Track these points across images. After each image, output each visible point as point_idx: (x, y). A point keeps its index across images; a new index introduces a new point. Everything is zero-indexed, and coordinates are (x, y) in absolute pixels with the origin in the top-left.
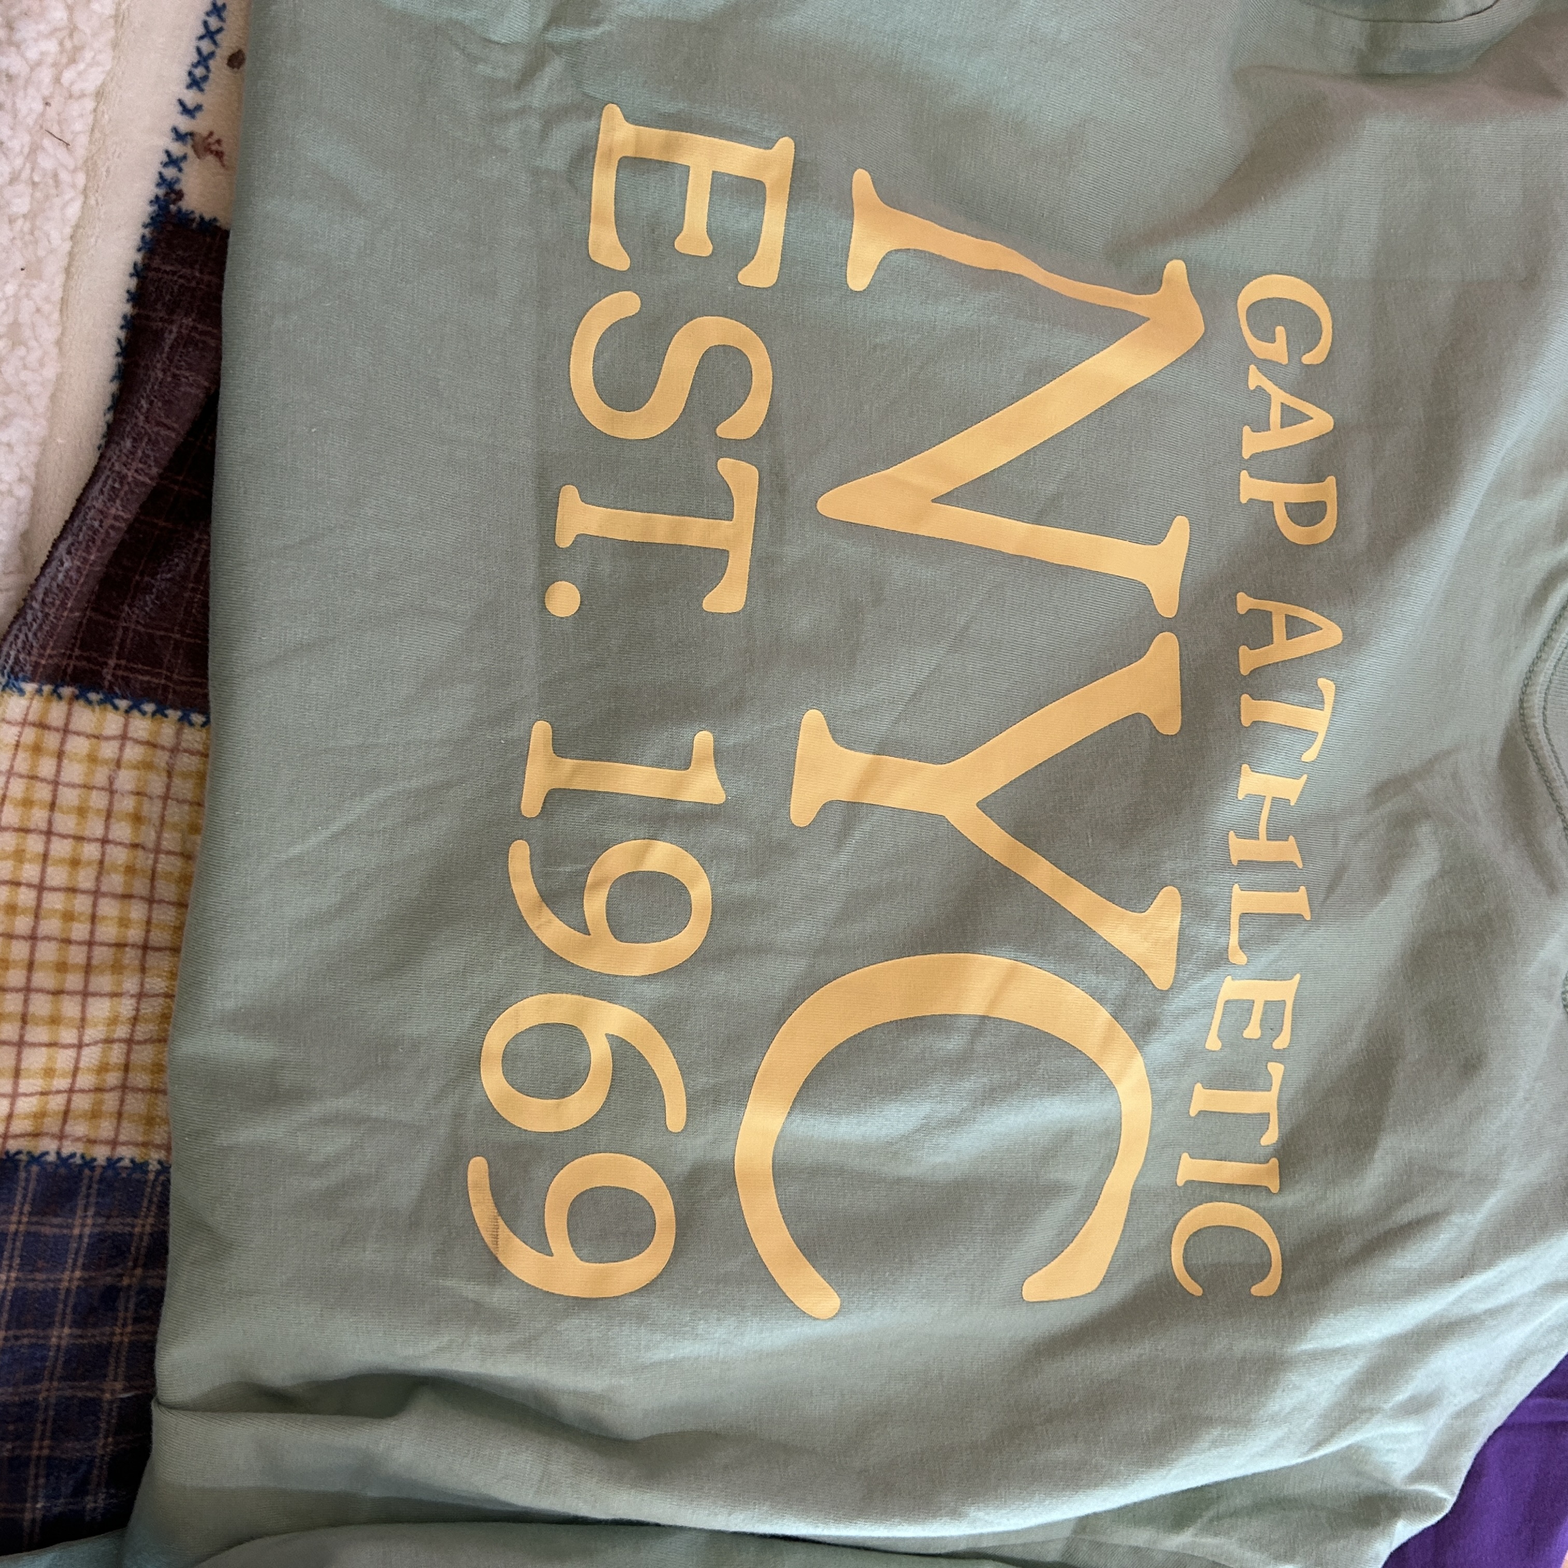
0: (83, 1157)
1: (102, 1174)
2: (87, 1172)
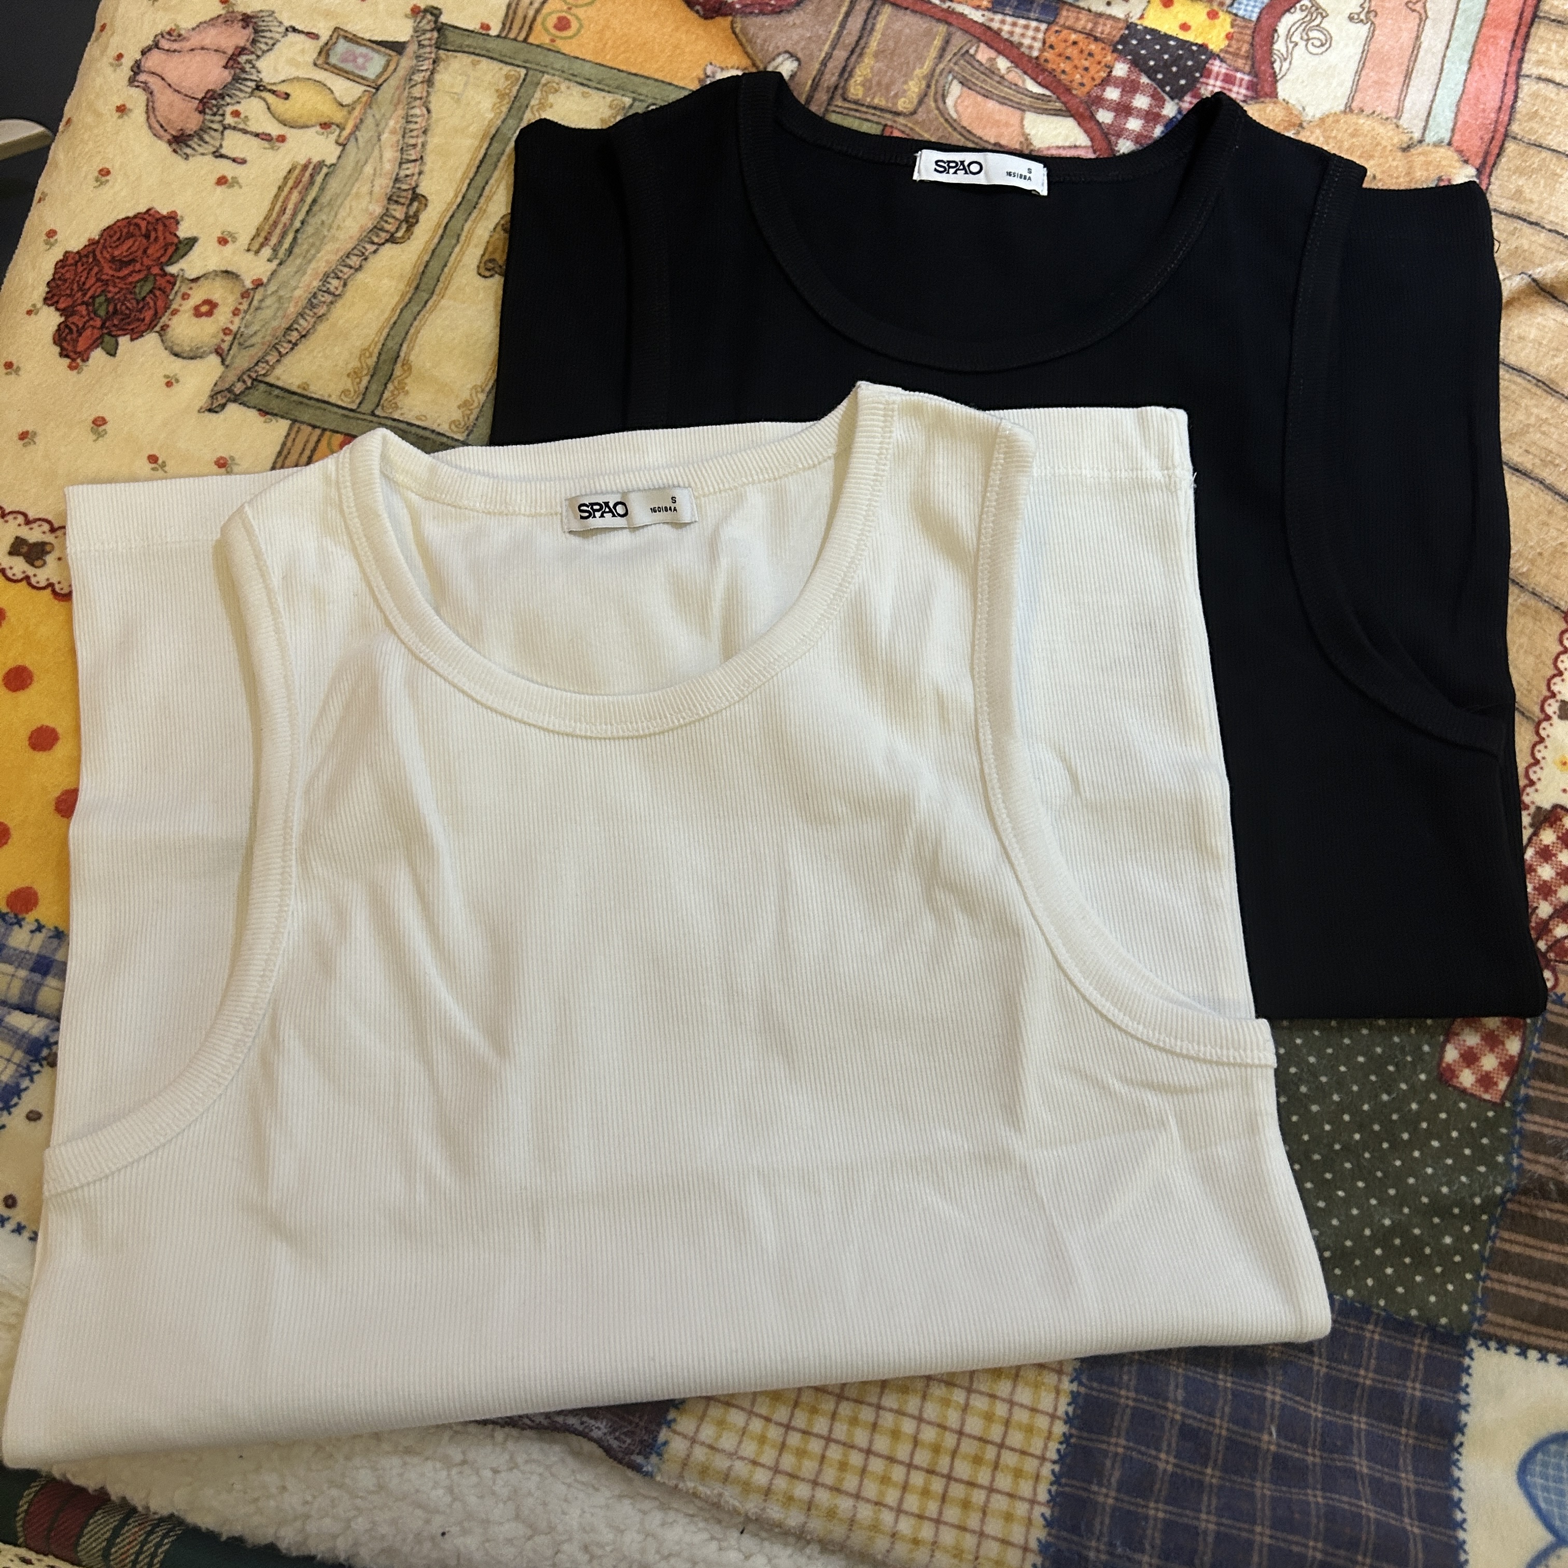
0: (1061, 1443)
1: (1076, 1428)
2: (1073, 1440)
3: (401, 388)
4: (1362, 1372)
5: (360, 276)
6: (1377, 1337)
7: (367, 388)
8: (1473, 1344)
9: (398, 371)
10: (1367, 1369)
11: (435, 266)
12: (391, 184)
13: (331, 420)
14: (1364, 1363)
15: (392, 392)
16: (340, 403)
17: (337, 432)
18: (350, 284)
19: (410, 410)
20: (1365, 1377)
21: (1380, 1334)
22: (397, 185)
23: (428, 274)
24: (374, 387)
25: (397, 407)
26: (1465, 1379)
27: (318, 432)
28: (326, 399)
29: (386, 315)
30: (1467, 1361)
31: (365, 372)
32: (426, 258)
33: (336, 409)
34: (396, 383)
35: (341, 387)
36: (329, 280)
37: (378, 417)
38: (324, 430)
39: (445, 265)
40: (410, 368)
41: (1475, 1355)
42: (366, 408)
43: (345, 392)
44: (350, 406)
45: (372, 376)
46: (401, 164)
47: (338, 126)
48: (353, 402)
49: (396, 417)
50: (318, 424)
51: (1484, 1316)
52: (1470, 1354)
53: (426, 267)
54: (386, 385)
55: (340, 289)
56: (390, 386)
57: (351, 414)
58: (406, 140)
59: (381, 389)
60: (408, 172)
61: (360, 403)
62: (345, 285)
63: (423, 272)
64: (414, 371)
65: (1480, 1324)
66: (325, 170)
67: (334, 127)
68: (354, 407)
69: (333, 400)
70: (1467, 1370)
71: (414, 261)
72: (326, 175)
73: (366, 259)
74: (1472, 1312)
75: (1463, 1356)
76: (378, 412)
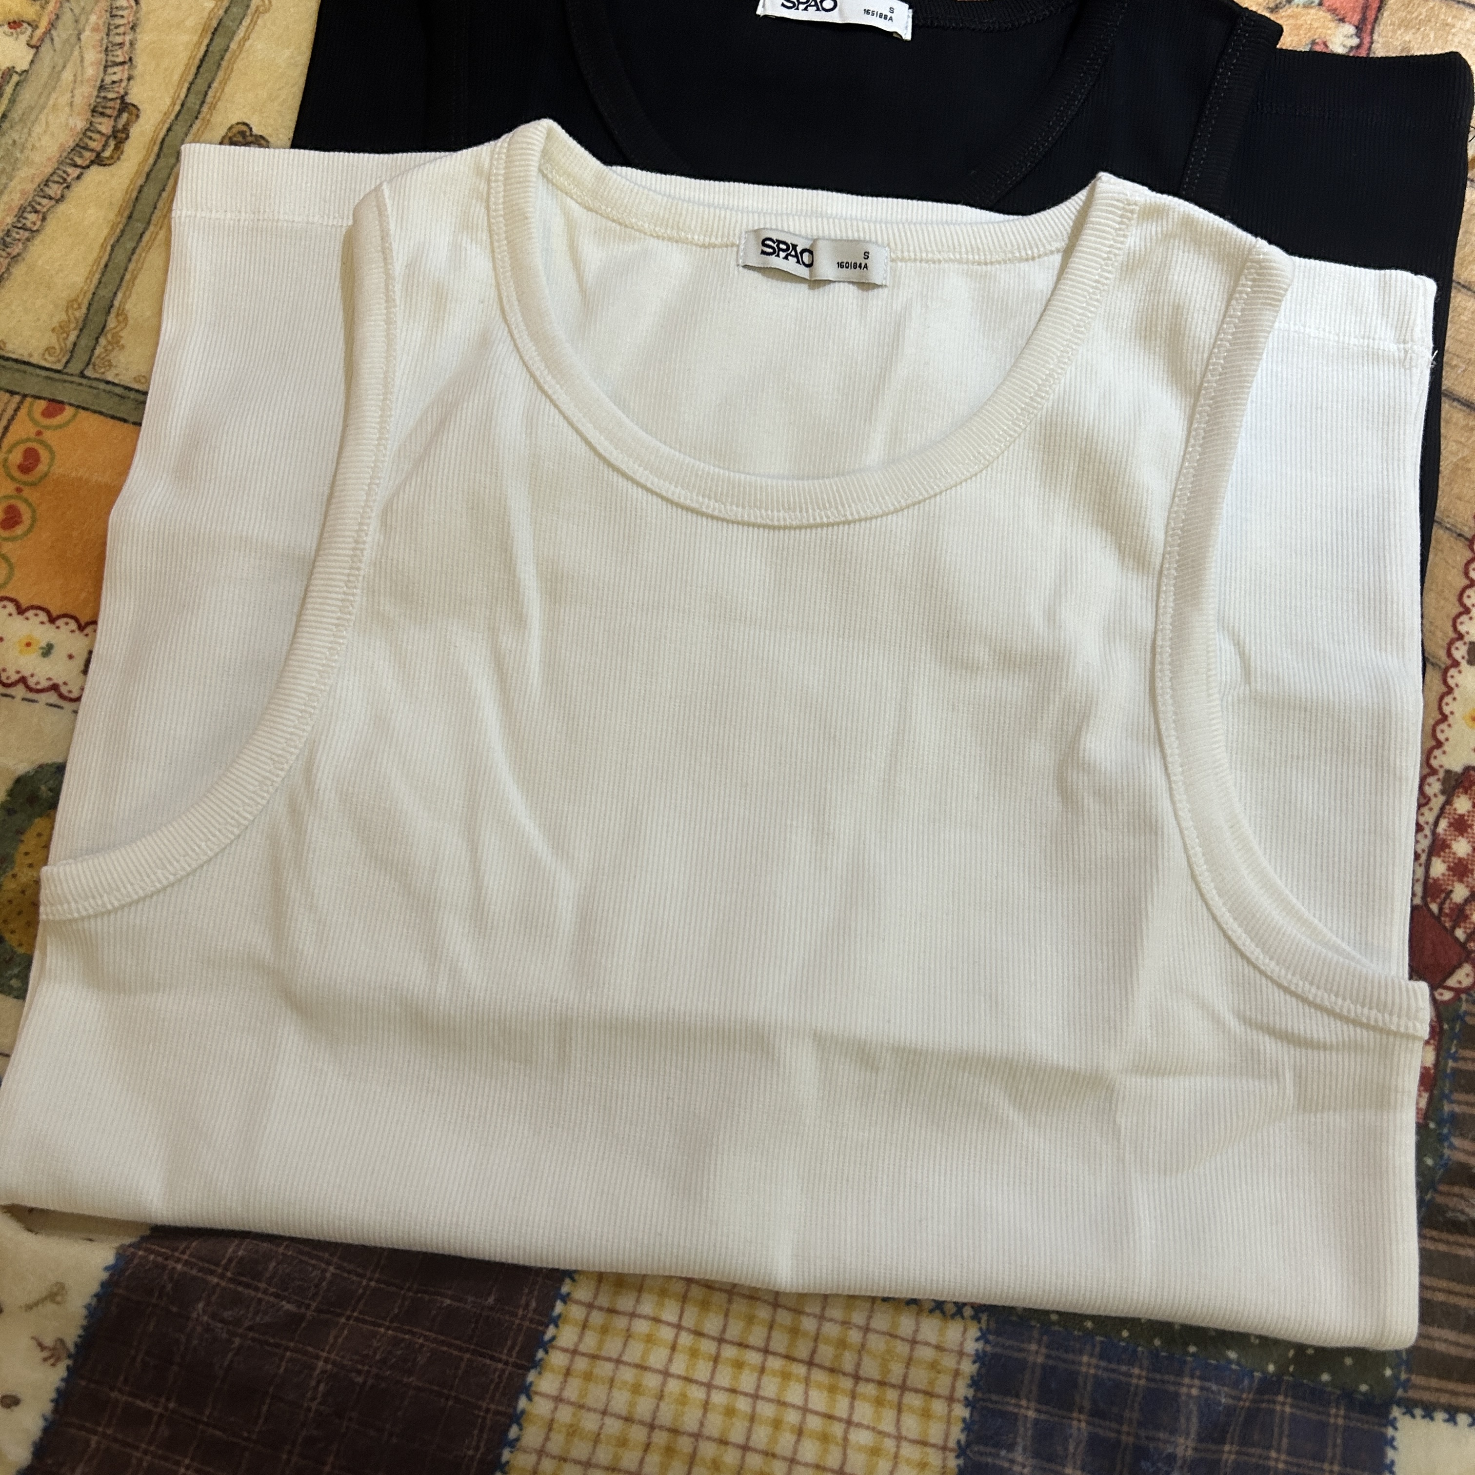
3: (116, 343)
4: (1273, 1454)
5: (62, 207)
6: (1288, 1409)
7: (75, 344)
8: (1396, 1412)
9: (112, 323)
10: (1279, 1451)
11: (150, 192)
12: (95, 93)
13: (32, 384)
14: (1275, 1443)
15: (105, 347)
16: (43, 363)
17: (39, 398)
18: (50, 217)
19: (127, 370)
20: (1277, 1460)
21: (1292, 1406)
22: (103, 94)
23: (142, 201)
24: (83, 342)
25: (110, 365)
26: (1390, 1454)
27: (17, 398)
28: (26, 359)
29: (95, 255)
30: (1390, 1432)
31: (72, 326)
32: (140, 182)
33: (38, 371)
34: (109, 336)
35: (44, 344)
36: (25, 215)
37: (89, 378)
38: (25, 396)
39: (164, 190)
40: (126, 319)
41: (1399, 1425)
42: (75, 367)
43: (49, 350)
44: (54, 367)
45: (81, 330)
46: (106, 67)
47: (29, 24)
48: (59, 361)
49: (110, 379)
50: (17, 390)
51: (1408, 1380)
52: (1393, 1423)
53: (140, 192)
54: (97, 339)
55: (39, 223)
56: (103, 341)
57: (56, 376)
58: (111, 39)
59: (91, 344)
60: (115, 78)
61: (67, 362)
62: (44, 219)
63: (137, 198)
64: (131, 322)
65: (1406, 1391)
66: (15, 78)
67: (25, 25)
68: (59, 367)
69: (34, 360)
70: (1391, 1442)
71: (125, 187)
72: (17, 84)
73: (68, 187)
74: (1396, 1377)
75: (1385, 1426)
76: (89, 373)
